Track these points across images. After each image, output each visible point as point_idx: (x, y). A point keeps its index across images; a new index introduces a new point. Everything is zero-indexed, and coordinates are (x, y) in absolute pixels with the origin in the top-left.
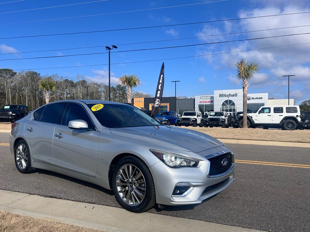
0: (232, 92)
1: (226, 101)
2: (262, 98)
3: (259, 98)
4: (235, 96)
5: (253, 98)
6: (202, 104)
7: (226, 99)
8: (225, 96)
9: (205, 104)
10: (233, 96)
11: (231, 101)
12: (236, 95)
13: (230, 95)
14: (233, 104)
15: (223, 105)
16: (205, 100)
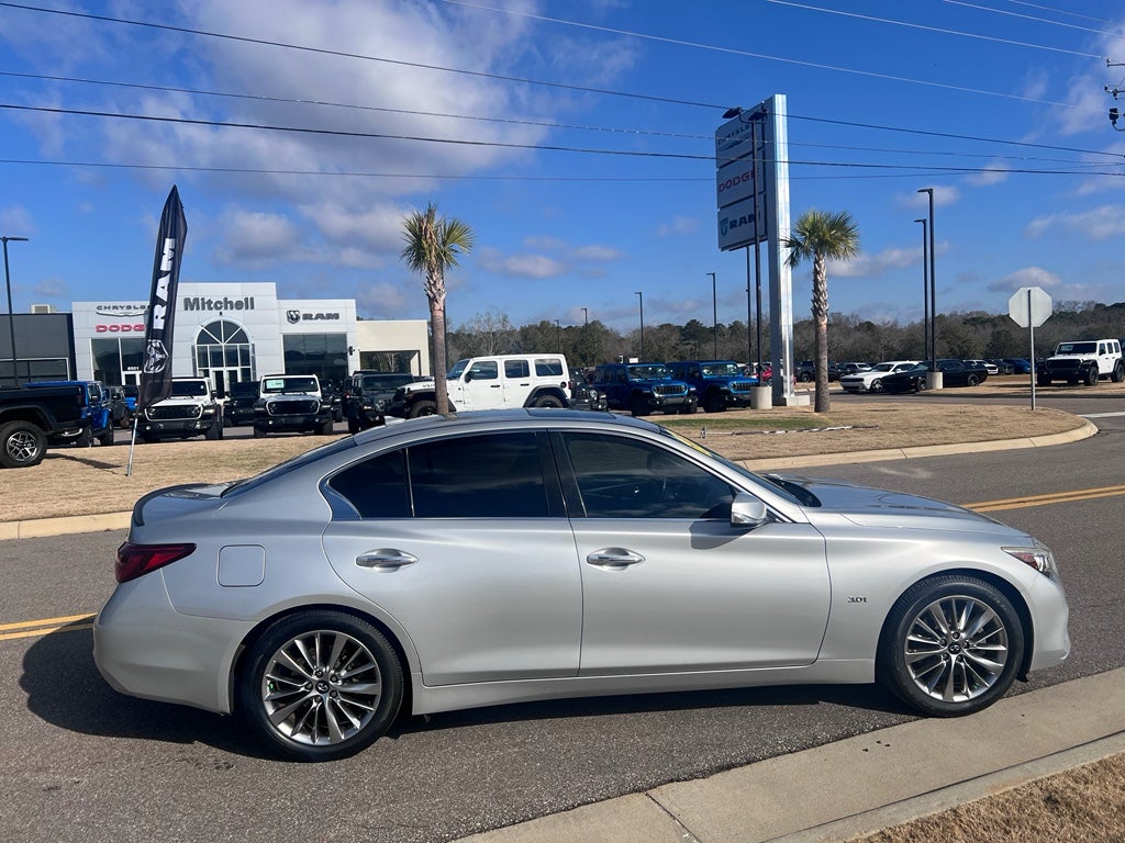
0: (235, 291)
1: (214, 327)
2: (336, 316)
3: (330, 316)
4: (247, 308)
5: (308, 317)
6: (108, 335)
7: (212, 316)
8: (210, 305)
9: (120, 335)
10: (239, 305)
11: (230, 326)
12: (248, 304)
13: (227, 303)
14: (242, 337)
15: (203, 338)
16: (120, 322)
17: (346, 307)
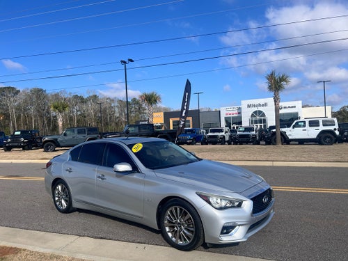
0: (262, 101)
1: (256, 112)
2: (295, 107)
3: (292, 107)
5: (285, 108)
7: (255, 109)
8: (254, 106)
9: (231, 116)
10: (263, 105)
11: (260, 112)
13: (259, 105)
14: (264, 115)
15: (252, 116)
16: (231, 112)
17: (299, 104)
